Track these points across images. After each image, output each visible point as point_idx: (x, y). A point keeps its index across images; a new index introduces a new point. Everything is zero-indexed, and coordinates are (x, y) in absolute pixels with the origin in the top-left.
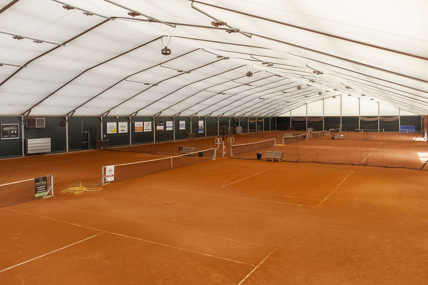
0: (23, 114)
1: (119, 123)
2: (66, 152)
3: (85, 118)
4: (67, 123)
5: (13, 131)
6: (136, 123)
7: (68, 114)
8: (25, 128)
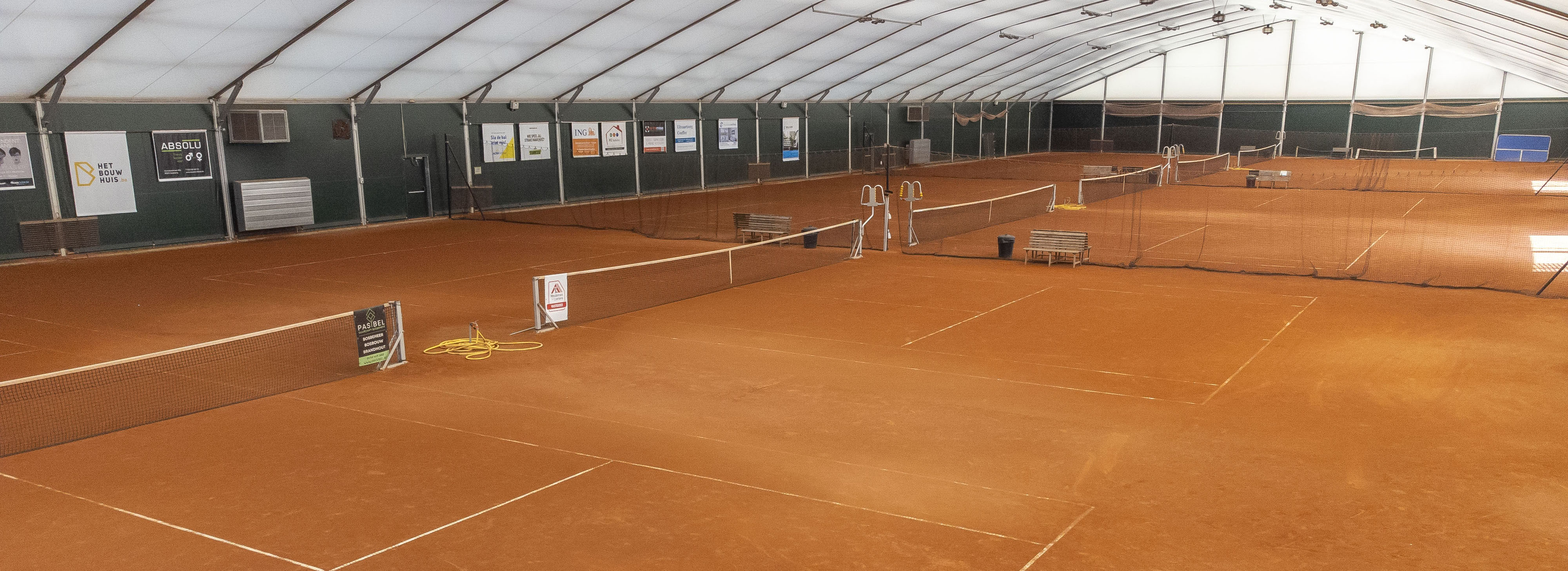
0: (217, 96)
1: (522, 126)
2: (361, 224)
3: (411, 108)
4: (355, 127)
5: (191, 154)
6: (575, 126)
7: (355, 97)
8: (227, 144)
